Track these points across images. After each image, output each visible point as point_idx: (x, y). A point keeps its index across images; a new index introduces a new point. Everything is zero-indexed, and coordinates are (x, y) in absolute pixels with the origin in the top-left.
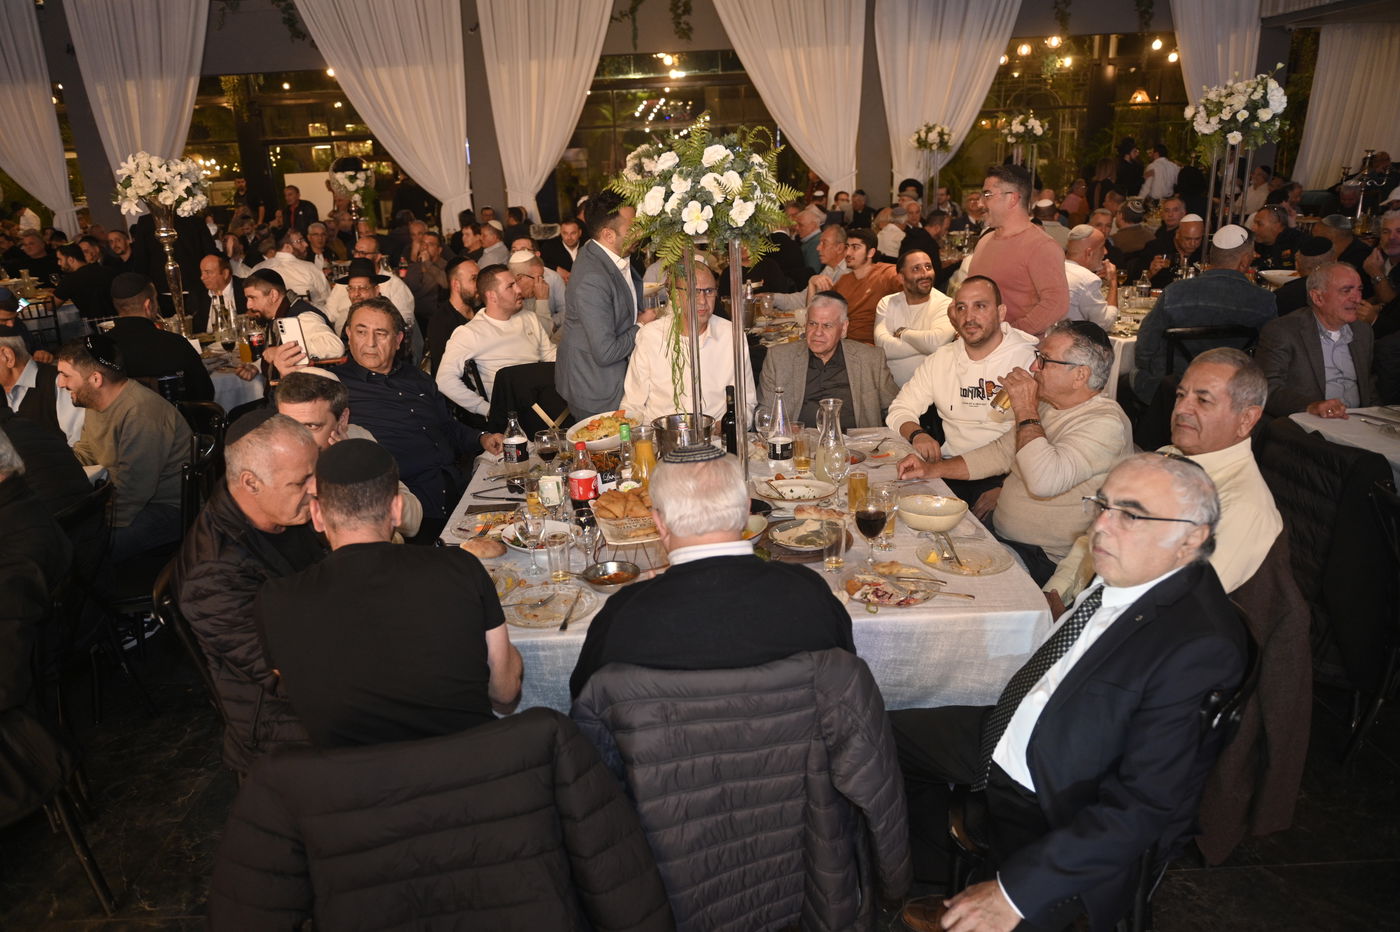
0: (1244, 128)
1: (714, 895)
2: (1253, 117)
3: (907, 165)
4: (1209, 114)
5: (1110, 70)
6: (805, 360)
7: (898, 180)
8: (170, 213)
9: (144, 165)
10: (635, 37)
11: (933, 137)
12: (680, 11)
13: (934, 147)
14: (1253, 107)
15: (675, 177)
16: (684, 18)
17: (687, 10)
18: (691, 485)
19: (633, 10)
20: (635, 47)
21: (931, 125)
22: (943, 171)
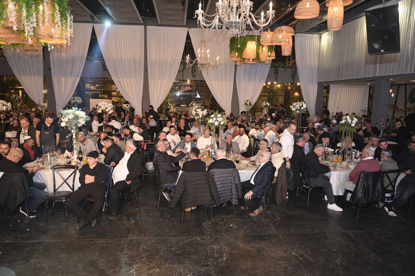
0: (299, 110)
1: (222, 194)
2: (300, 109)
3: (242, 108)
4: (294, 107)
5: (289, 88)
6: (226, 144)
7: (241, 111)
8: (106, 113)
9: (104, 104)
10: (183, 76)
11: (248, 103)
12: (193, 72)
13: (248, 105)
14: (300, 107)
15: (214, 118)
16: (194, 73)
17: (195, 71)
18: (221, 151)
19: (183, 70)
20: (183, 78)
21: (248, 100)
22: (250, 110)
